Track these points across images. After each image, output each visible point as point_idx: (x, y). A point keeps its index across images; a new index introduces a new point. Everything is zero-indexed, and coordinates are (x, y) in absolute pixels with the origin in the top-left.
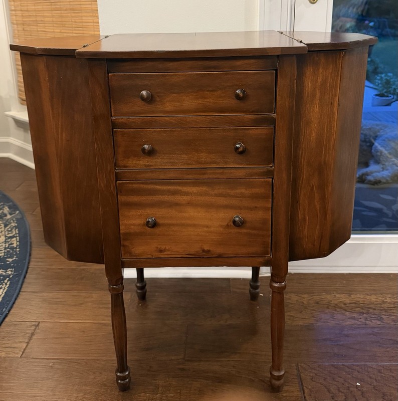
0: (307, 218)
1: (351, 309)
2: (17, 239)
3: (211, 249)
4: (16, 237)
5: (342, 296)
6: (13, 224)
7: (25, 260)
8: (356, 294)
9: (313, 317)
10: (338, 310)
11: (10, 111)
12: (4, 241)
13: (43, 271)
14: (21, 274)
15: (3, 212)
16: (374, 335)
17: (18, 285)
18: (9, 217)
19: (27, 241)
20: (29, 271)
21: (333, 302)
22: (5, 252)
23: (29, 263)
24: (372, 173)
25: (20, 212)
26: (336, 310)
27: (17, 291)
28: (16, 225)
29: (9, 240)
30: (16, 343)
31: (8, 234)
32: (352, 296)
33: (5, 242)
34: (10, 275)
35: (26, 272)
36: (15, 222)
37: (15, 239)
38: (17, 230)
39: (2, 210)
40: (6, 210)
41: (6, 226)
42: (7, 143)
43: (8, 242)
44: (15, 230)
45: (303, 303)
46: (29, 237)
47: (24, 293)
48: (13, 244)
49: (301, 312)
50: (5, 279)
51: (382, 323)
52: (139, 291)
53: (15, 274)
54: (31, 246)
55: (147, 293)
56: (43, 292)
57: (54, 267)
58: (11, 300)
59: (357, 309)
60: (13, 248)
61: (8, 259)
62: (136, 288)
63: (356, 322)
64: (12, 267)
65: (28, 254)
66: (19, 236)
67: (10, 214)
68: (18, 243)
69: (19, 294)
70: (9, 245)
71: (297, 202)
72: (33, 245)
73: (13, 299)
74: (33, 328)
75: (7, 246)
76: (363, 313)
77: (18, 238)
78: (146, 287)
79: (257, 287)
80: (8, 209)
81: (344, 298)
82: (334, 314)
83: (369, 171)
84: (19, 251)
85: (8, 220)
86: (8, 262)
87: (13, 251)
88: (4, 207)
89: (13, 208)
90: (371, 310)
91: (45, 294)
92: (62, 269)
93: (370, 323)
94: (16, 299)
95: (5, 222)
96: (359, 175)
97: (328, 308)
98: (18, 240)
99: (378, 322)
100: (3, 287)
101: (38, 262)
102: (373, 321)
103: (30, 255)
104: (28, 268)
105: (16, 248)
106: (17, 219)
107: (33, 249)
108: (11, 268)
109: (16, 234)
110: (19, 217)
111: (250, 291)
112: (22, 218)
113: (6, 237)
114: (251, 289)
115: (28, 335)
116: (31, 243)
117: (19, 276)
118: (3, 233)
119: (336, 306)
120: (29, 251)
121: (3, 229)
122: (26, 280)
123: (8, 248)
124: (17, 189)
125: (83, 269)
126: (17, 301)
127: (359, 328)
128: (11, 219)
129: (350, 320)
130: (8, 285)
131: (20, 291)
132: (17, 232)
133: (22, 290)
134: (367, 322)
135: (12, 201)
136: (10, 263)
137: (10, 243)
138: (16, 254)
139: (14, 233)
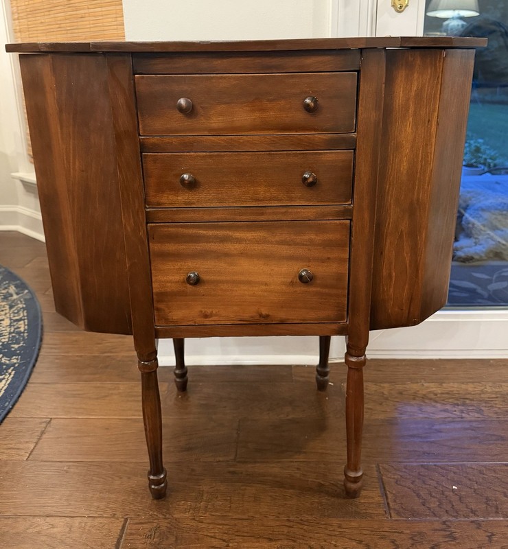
0: (394, 274)
1: (443, 400)
2: (24, 322)
3: (271, 313)
4: (24, 319)
5: (432, 385)
6: (21, 306)
7: (35, 346)
8: (449, 383)
9: (396, 409)
10: (427, 401)
11: (17, 171)
12: (8, 324)
13: (57, 359)
14: (29, 363)
15: (8, 292)
16: (472, 430)
17: (25, 375)
18: (15, 297)
19: (38, 324)
20: (39, 359)
21: (420, 392)
22: (9, 338)
23: (39, 349)
24: (462, 248)
25: (30, 292)
26: (424, 402)
27: (24, 382)
28: (24, 306)
29: (15, 323)
30: (21, 443)
31: (14, 316)
32: (444, 385)
33: (10, 326)
34: (15, 364)
35: (36, 360)
36: (23, 302)
37: (22, 322)
38: (25, 311)
39: (7, 290)
40: (12, 289)
41: (11, 307)
42: (15, 213)
43: (14, 326)
44: (23, 312)
45: (383, 393)
46: (40, 320)
47: (33, 385)
48: (19, 328)
49: (381, 404)
50: (9, 369)
51: (481, 416)
52: (178, 380)
53: (22, 362)
54: (42, 329)
55: (188, 383)
56: (58, 383)
57: (70, 354)
58: (16, 392)
59: (450, 400)
60: (19, 333)
61: (13, 346)
62: (175, 377)
63: (450, 415)
64: (18, 355)
65: (39, 339)
66: (27, 319)
67: (17, 294)
68: (26, 327)
69: (25, 385)
70: (15, 329)
71: (382, 253)
72: (46, 329)
73: (19, 392)
74: (44, 425)
75: (12, 331)
76: (458, 405)
77: (26, 321)
78: (187, 375)
79: (325, 374)
80: (14, 288)
81: (433, 387)
82: (421, 405)
83: (459, 246)
84: (27, 336)
85: (14, 300)
86: (13, 349)
87: (19, 335)
88: (9, 286)
89: (21, 286)
90: (468, 401)
91: (59, 386)
92: (81, 356)
93: (468, 416)
94: (22, 392)
95: (10, 302)
97: (414, 399)
98: (26, 323)
99: (477, 415)
100: (6, 377)
101: (52, 348)
102: (470, 413)
103: (41, 340)
104: (38, 355)
105: (24, 333)
106: (25, 300)
107: (45, 333)
108: (16, 356)
109: (24, 316)
110: (28, 297)
111: (317, 378)
112: (32, 299)
113: (11, 319)
114: (319, 377)
115: (37, 434)
116: (42, 326)
117: (26, 364)
118: (8, 315)
119: (424, 397)
120: (39, 335)
121: (7, 311)
122: (35, 370)
123: (13, 333)
124: (26, 266)
125: (108, 357)
126: (23, 394)
127: (454, 422)
128: (19, 299)
129: (443, 413)
130: (12, 376)
131: (27, 382)
132: (25, 314)
133: (30, 381)
134: (464, 415)
135: (19, 279)
136: (16, 350)
137: (15, 327)
138: (24, 340)
139: (22, 315)
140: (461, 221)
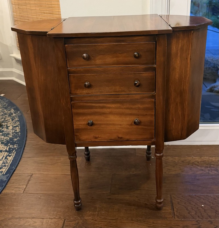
0: (174, 119)
1: (201, 165)
2: (19, 128)
3: (123, 137)
4: (19, 126)
5: (197, 158)
6: (17, 119)
7: (24, 139)
8: (204, 157)
9: (180, 169)
10: (194, 165)
11: (13, 54)
12: (12, 129)
13: (34, 145)
14: (22, 148)
15: (11, 112)
16: (213, 179)
17: (20, 153)
18: (14, 115)
19: (25, 129)
20: (26, 146)
21: (191, 161)
22: (12, 135)
23: (26, 141)
24: (217, 86)
25: (20, 112)
26: (193, 166)
27: (20, 157)
28: (18, 119)
29: (15, 128)
30: (20, 185)
31: (14, 125)
32: (202, 157)
33: (13, 129)
34: (16, 148)
35: (25, 146)
36: (18, 118)
37: (18, 127)
38: (19, 122)
39: (10, 111)
40: (12, 111)
41: (12, 120)
42: (12, 72)
43: (14, 129)
44: (18, 122)
45: (175, 161)
46: (26, 126)
47: (24, 158)
48: (17, 130)
49: (174, 167)
50: (13, 150)
51: (217, 173)
52: (86, 156)
53: (19, 147)
54: (27, 131)
55: (91, 157)
56: (34, 157)
57: (39, 143)
58: (17, 161)
59: (204, 165)
60: (17, 133)
61: (14, 139)
62: (84, 155)
63: (204, 172)
64: (17, 144)
65: (25, 136)
66: (20, 126)
67: (15, 113)
68: (20, 130)
69: (21, 158)
70: (15, 131)
71: (169, 111)
72: (28, 131)
73: (18, 161)
74: (29, 177)
75: (13, 132)
76: (207, 167)
77: (19, 127)
78: (90, 154)
79: (150, 154)
80: (13, 111)
81: (197, 159)
82: (192, 167)
83: (216, 85)
84: (20, 134)
85: (14, 116)
86: (14, 141)
88: (11, 109)
89: (17, 109)
90: (212, 166)
91: (35, 158)
93: (211, 172)
94: (19, 161)
95: (12, 118)
96: (210, 87)
97: (188, 164)
98: (20, 128)
99: (215, 172)
100: (12, 154)
101: (31, 140)
102: (212, 171)
103: (26, 136)
104: (25, 144)
105: (19, 133)
107: (28, 133)
108: (16, 144)
109: (18, 125)
110: (20, 115)
111: (146, 155)
112: (21, 116)
113: (13, 126)
114: (147, 155)
115: (27, 181)
116: (27, 130)
117: (20, 148)
118: (11, 124)
119: (193, 164)
120: (26, 134)
121: (11, 122)
122: (25, 151)
123: (14, 133)
124: (18, 99)
126: (20, 162)
127: (205, 175)
128: (16, 116)
129: (200, 171)
130: (15, 154)
131: (21, 157)
132: (19, 124)
133: (23, 156)
134: (209, 172)
135: (15, 106)
136: (16, 141)
137: (15, 130)
138: (19, 136)
139: (17, 124)
140: (218, 72)
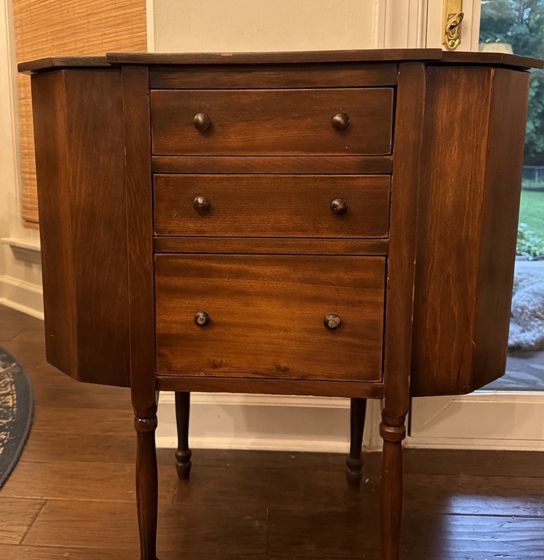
0: (439, 327)
2: (13, 397)
3: (290, 366)
4: (12, 394)
6: (8, 380)
7: (26, 421)
11: (9, 236)
13: (52, 437)
14: (20, 439)
18: (1, 370)
19: (29, 399)
20: (30, 436)
23: (31, 426)
25: (18, 365)
27: (15, 459)
28: (12, 380)
29: (2, 398)
30: (12, 525)
31: (1, 391)
34: (4, 440)
35: (28, 437)
36: (11, 376)
37: (10, 397)
38: (13, 386)
44: (11, 386)
46: (31, 395)
47: (24, 464)
48: (8, 402)
53: (11, 438)
57: (67, 432)
60: (8, 408)
64: (7, 430)
65: (30, 415)
66: (16, 393)
67: (5, 366)
68: (15, 402)
69: (16, 464)
70: (3, 404)
71: (424, 301)
73: (9, 469)
74: (38, 507)
77: (15, 395)
84: (17, 411)
85: (1, 374)
86: (1, 425)
87: (8, 410)
89: (8, 360)
91: (55, 465)
92: (79, 435)
94: (12, 470)
98: (15, 398)
101: (44, 425)
103: (33, 416)
104: (29, 432)
105: (12, 408)
106: (13, 374)
108: (5, 431)
109: (12, 390)
110: (17, 370)
112: (21, 373)
115: (31, 516)
117: (16, 441)
120: (30, 411)
122: (26, 448)
123: (1, 407)
124: (12, 340)
125: (110, 436)
126: (14, 473)
128: (6, 373)
131: (18, 460)
132: (14, 388)
133: (22, 459)
135: (5, 352)
136: (4, 425)
137: (3, 401)
138: (13, 415)
139: (9, 390)
